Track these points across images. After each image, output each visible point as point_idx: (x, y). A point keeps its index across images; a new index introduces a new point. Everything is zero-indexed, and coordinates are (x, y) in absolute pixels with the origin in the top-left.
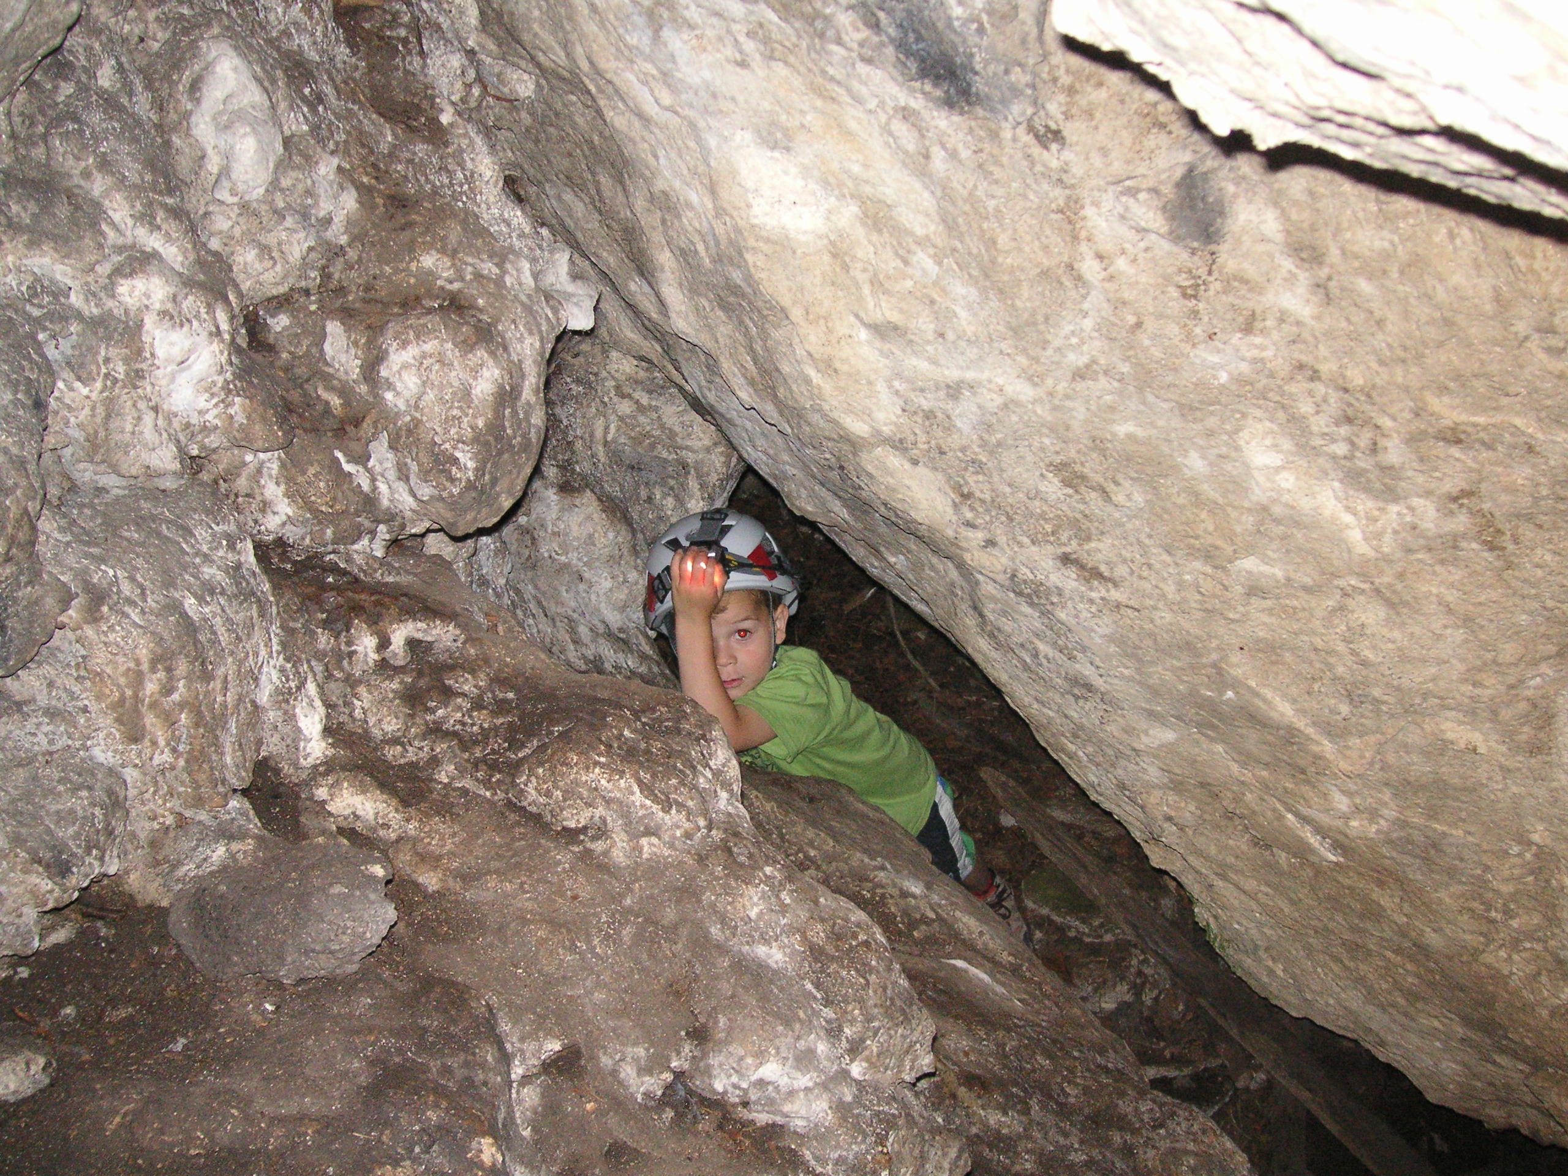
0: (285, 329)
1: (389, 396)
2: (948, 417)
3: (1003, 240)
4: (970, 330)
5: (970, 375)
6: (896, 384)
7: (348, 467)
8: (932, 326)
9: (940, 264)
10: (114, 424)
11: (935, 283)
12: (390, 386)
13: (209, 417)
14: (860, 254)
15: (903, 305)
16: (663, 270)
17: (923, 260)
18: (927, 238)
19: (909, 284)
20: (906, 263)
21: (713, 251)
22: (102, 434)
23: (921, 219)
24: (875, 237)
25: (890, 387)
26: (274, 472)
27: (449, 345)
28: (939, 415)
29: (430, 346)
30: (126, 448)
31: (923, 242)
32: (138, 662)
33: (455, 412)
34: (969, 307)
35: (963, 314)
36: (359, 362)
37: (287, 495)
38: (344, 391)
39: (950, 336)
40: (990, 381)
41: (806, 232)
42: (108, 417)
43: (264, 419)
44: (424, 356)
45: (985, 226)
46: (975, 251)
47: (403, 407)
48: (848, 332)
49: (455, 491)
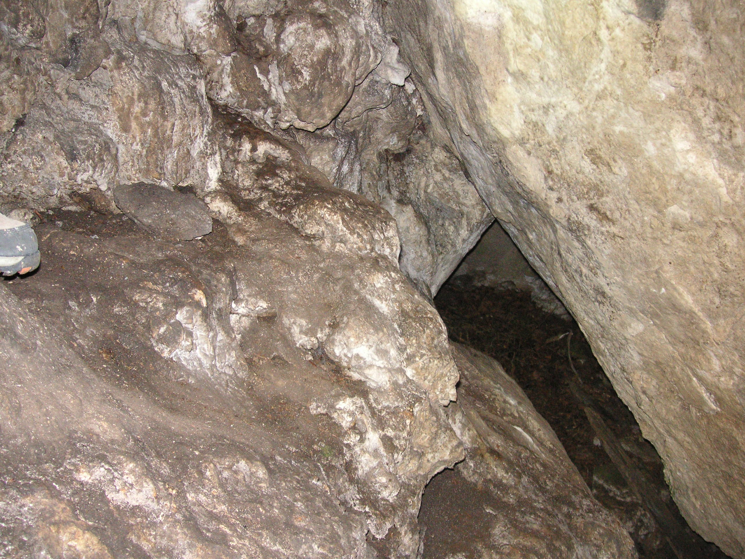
0: (252, 24)
1: (282, 46)
2: (543, 125)
3: (568, 21)
4: (554, 74)
5: (553, 100)
6: (522, 107)
7: (259, 76)
8: (538, 74)
9: (543, 40)
10: (158, 14)
11: (541, 50)
12: (284, 42)
13: (202, 30)
14: (510, 35)
15: (526, 62)
16: (437, 62)
17: (536, 37)
18: (538, 25)
19: (529, 50)
20: (529, 39)
21: (454, 42)
22: (151, 16)
23: (536, 16)
24: (517, 27)
25: (520, 109)
26: (228, 71)
27: (310, 26)
28: (540, 124)
29: (302, 25)
30: (161, 28)
31: (536, 28)
32: (133, 93)
33: (306, 53)
34: (554, 63)
35: (551, 66)
36: (275, 34)
37: (232, 83)
38: (267, 47)
39: (546, 79)
40: (561, 102)
41: (488, 26)
42: (155, 9)
43: (224, 37)
44: (299, 29)
45: (561, 15)
46: (556, 29)
47: (286, 50)
48: (503, 78)
49: (299, 87)
